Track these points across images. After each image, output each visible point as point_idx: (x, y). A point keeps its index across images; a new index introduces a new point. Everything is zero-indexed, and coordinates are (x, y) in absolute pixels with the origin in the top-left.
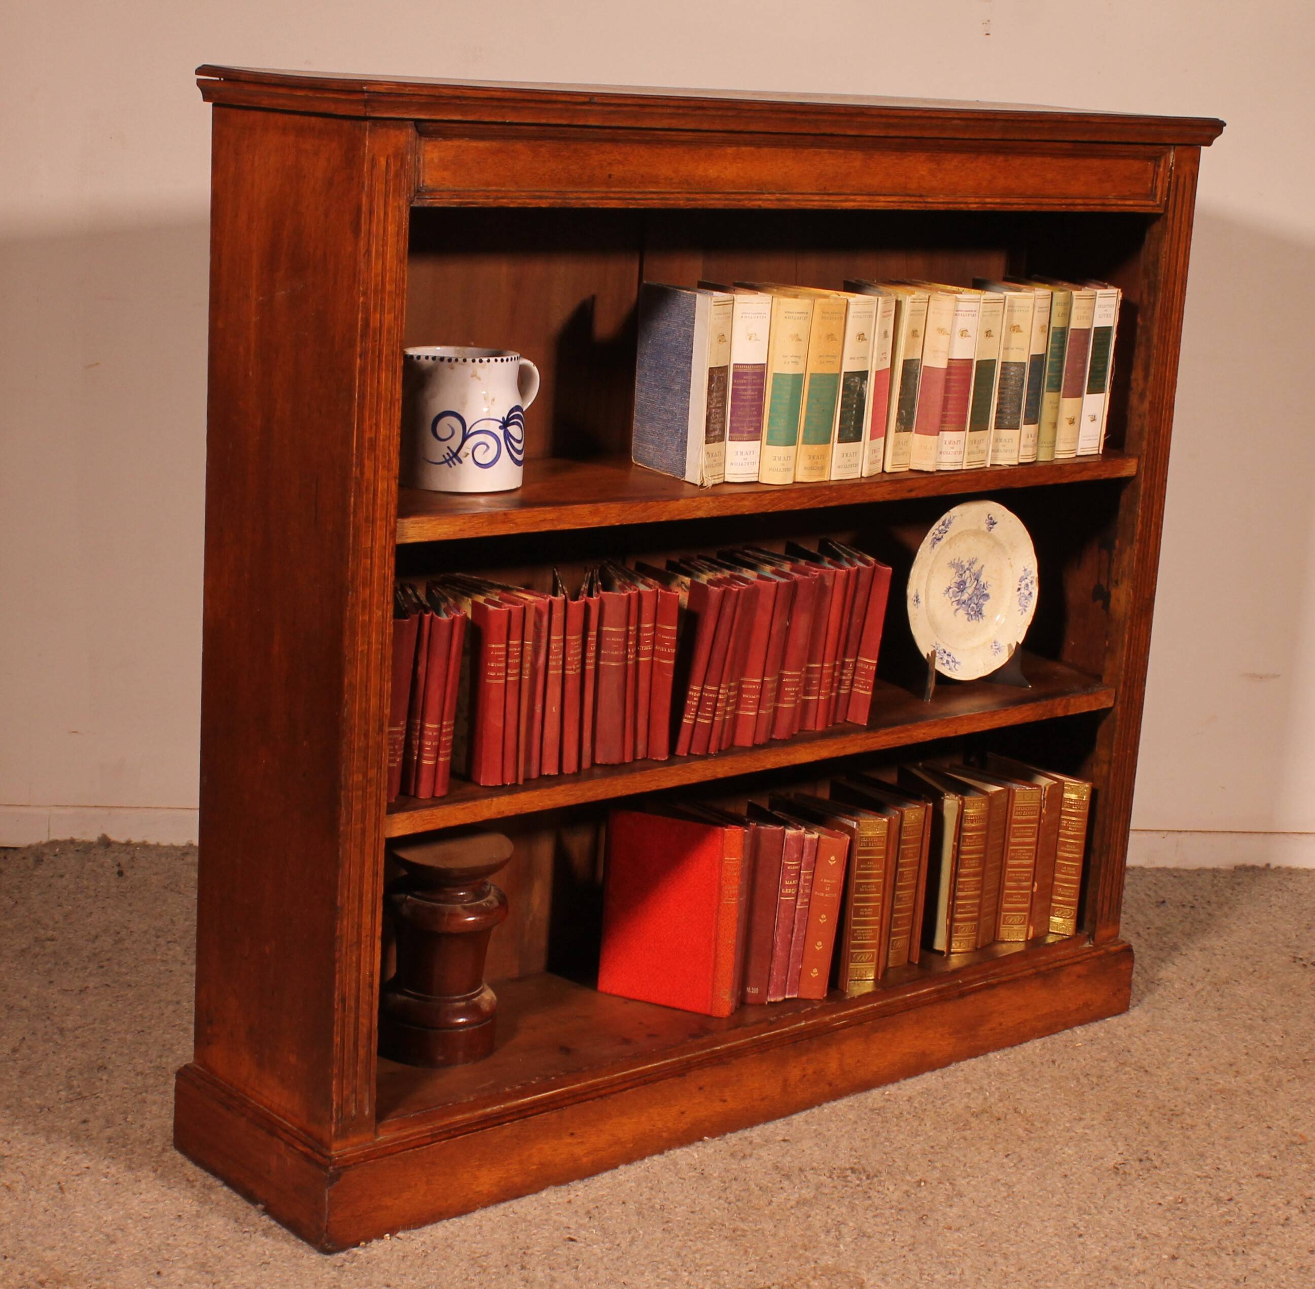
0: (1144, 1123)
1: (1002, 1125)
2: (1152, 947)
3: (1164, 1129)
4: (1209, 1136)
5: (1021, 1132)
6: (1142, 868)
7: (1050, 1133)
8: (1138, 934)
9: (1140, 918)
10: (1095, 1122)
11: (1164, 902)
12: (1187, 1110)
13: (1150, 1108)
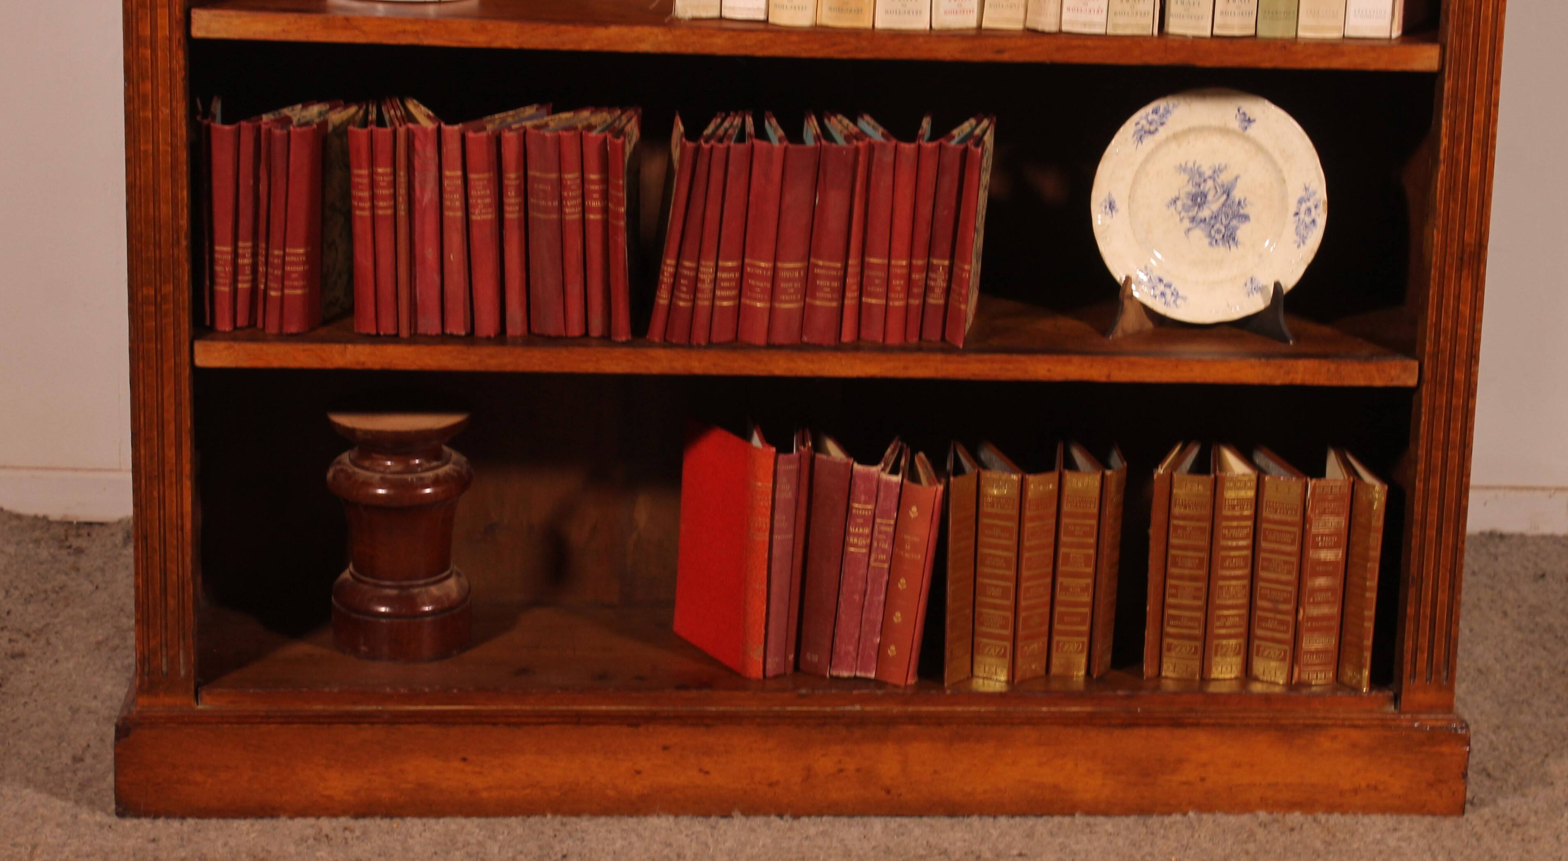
0: (1476, 834)
1: (1296, 837)
2: (1519, 629)
3: (1499, 842)
4: (1557, 850)
5: (1318, 844)
6: (1522, 536)
7: (1355, 846)
8: (1505, 614)
9: (1511, 594)
10: (1413, 834)
11: (1543, 576)
12: (1533, 819)
13: (1486, 817)
